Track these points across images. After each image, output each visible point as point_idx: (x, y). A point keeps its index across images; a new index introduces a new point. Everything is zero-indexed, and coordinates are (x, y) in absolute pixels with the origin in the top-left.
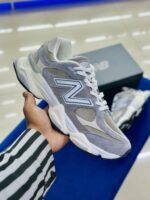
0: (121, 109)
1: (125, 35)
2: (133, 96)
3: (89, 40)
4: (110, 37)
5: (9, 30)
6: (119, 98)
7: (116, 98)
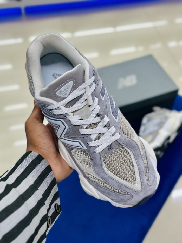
0: (151, 133)
1: (158, 46)
2: (166, 118)
3: (114, 52)
4: (141, 49)
5: (19, 40)
6: (149, 120)
7: (145, 120)
